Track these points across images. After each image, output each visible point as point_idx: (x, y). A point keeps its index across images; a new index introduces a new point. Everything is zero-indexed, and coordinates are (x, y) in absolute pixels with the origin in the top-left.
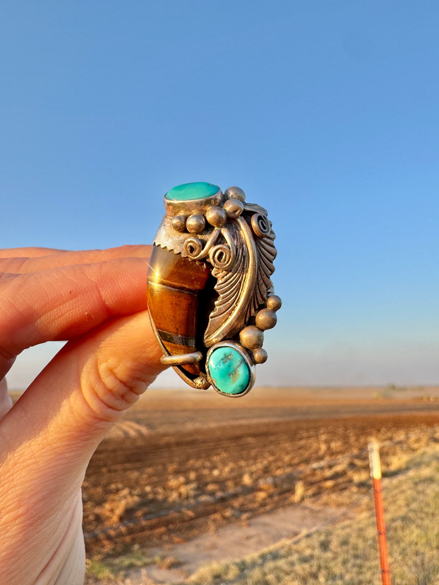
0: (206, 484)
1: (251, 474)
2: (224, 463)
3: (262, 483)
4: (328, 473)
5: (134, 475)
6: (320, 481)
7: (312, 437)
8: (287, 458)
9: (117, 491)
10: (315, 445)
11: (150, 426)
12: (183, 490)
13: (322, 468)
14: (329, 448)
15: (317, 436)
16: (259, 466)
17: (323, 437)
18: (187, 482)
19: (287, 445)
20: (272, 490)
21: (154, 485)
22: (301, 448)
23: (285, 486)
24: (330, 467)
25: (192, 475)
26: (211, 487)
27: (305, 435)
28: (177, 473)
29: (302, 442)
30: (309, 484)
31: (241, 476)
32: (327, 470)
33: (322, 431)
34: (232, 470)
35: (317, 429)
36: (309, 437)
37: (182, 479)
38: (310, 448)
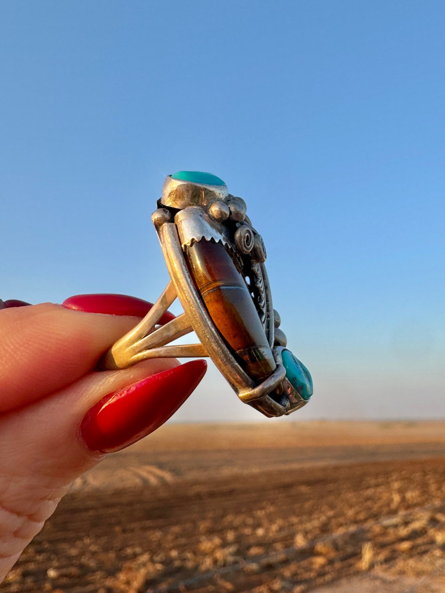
0: (249, 547)
1: (306, 533)
2: (271, 519)
3: (320, 547)
4: (403, 532)
5: (156, 535)
6: (393, 543)
7: (382, 484)
8: (350, 513)
9: (135, 556)
10: (385, 496)
11: (175, 471)
12: (219, 555)
13: (396, 526)
14: (403, 499)
15: (387, 484)
16: (315, 523)
17: (396, 485)
18: (224, 545)
19: (350, 496)
20: (332, 554)
21: (182, 548)
22: (368, 499)
23: (350, 549)
24: (406, 523)
25: (230, 536)
26: (254, 551)
27: (373, 482)
28: (210, 532)
29: (369, 492)
30: (380, 546)
31: (292, 536)
32: (402, 527)
33: (394, 478)
34: (281, 529)
35: (387, 474)
36: (377, 485)
37: (217, 541)
38: (379, 499)
